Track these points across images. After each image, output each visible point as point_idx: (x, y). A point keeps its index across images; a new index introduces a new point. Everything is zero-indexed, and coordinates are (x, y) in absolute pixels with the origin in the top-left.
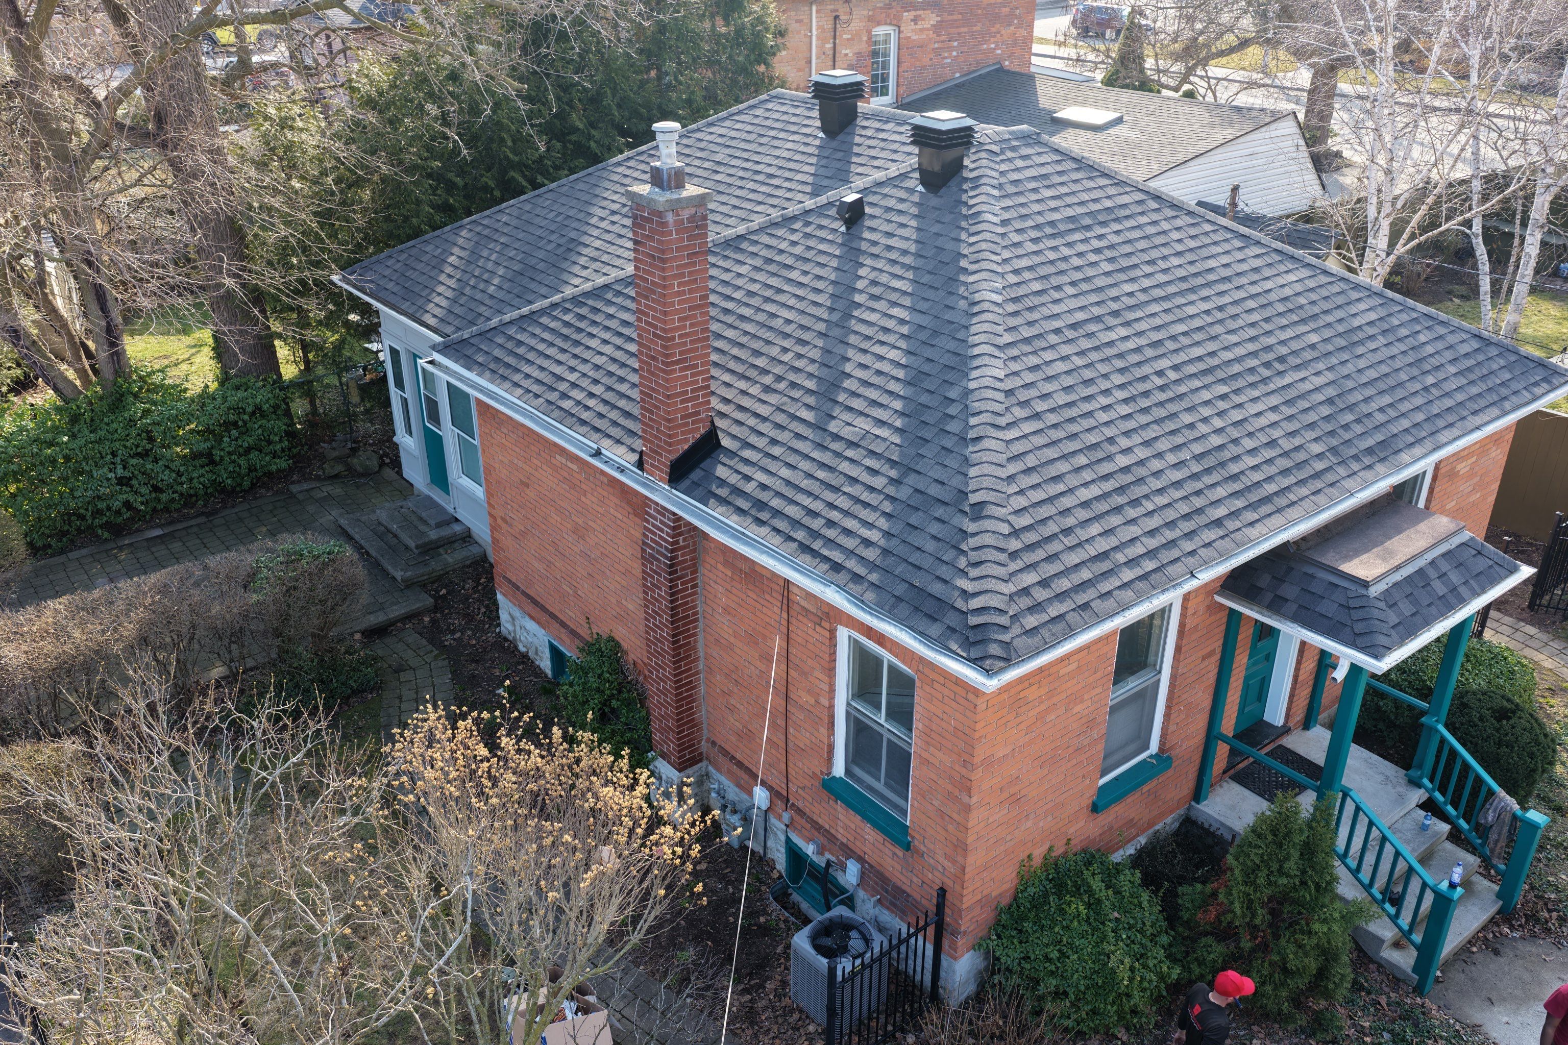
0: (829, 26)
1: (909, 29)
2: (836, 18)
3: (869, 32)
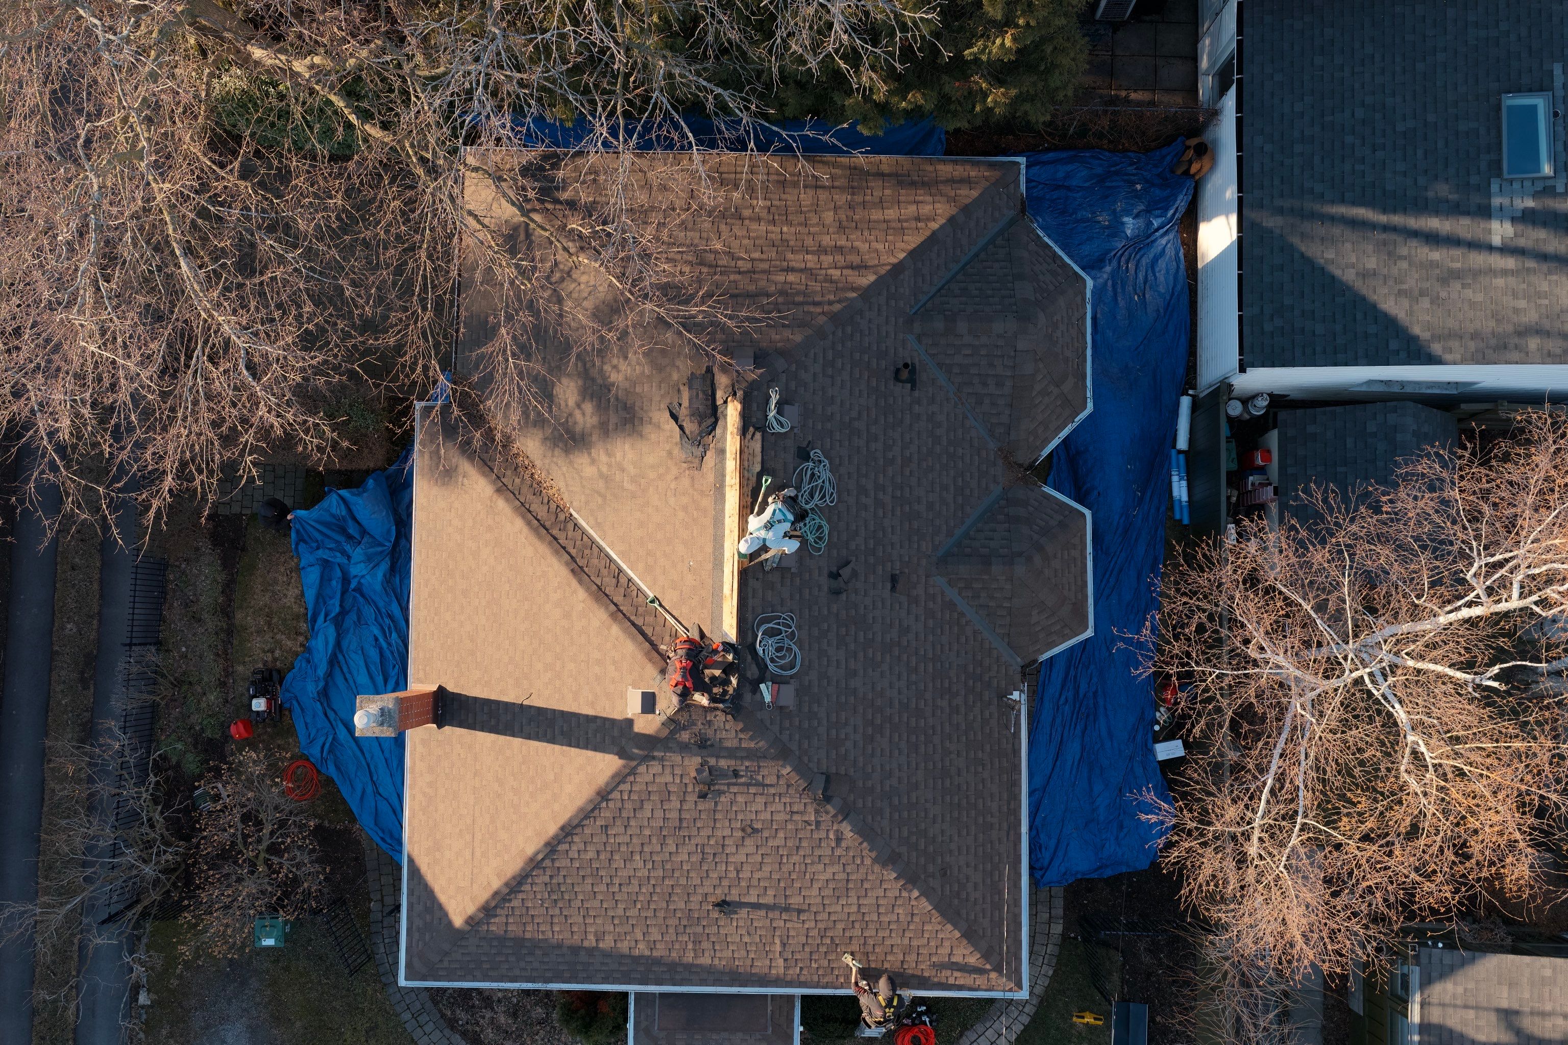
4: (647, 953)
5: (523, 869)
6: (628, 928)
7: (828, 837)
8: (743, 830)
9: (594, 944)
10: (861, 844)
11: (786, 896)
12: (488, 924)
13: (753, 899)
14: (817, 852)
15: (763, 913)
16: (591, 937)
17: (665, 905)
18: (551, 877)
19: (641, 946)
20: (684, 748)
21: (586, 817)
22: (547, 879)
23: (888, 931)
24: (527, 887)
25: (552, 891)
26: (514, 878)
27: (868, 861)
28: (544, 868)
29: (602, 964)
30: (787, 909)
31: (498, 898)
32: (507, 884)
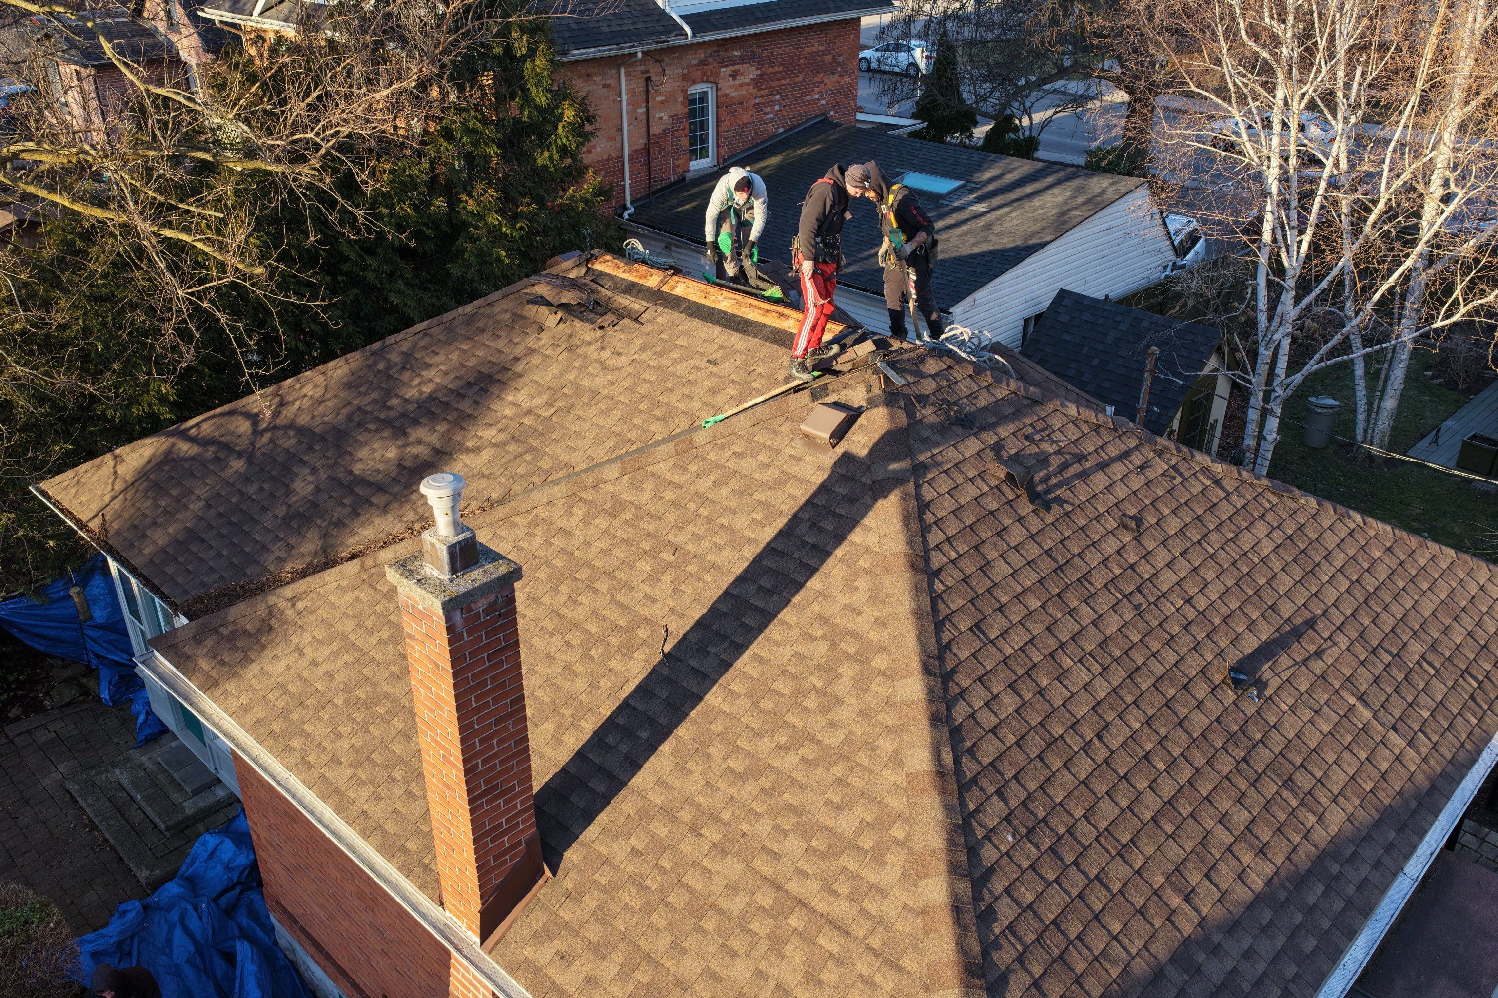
0: (640, 88)
1: (728, 86)
2: (648, 79)
3: (684, 91)
4: (1266, 868)
5: (947, 808)
7: (1206, 487)
8: (1124, 526)
9: (1193, 915)
10: (1239, 473)
14: (1222, 515)
16: (1174, 900)
17: (1183, 736)
18: (999, 793)
19: (1246, 857)
20: (943, 431)
21: (939, 626)
22: (998, 807)
23: (1405, 594)
24: (988, 855)
25: (1032, 831)
26: (951, 842)
28: (974, 780)
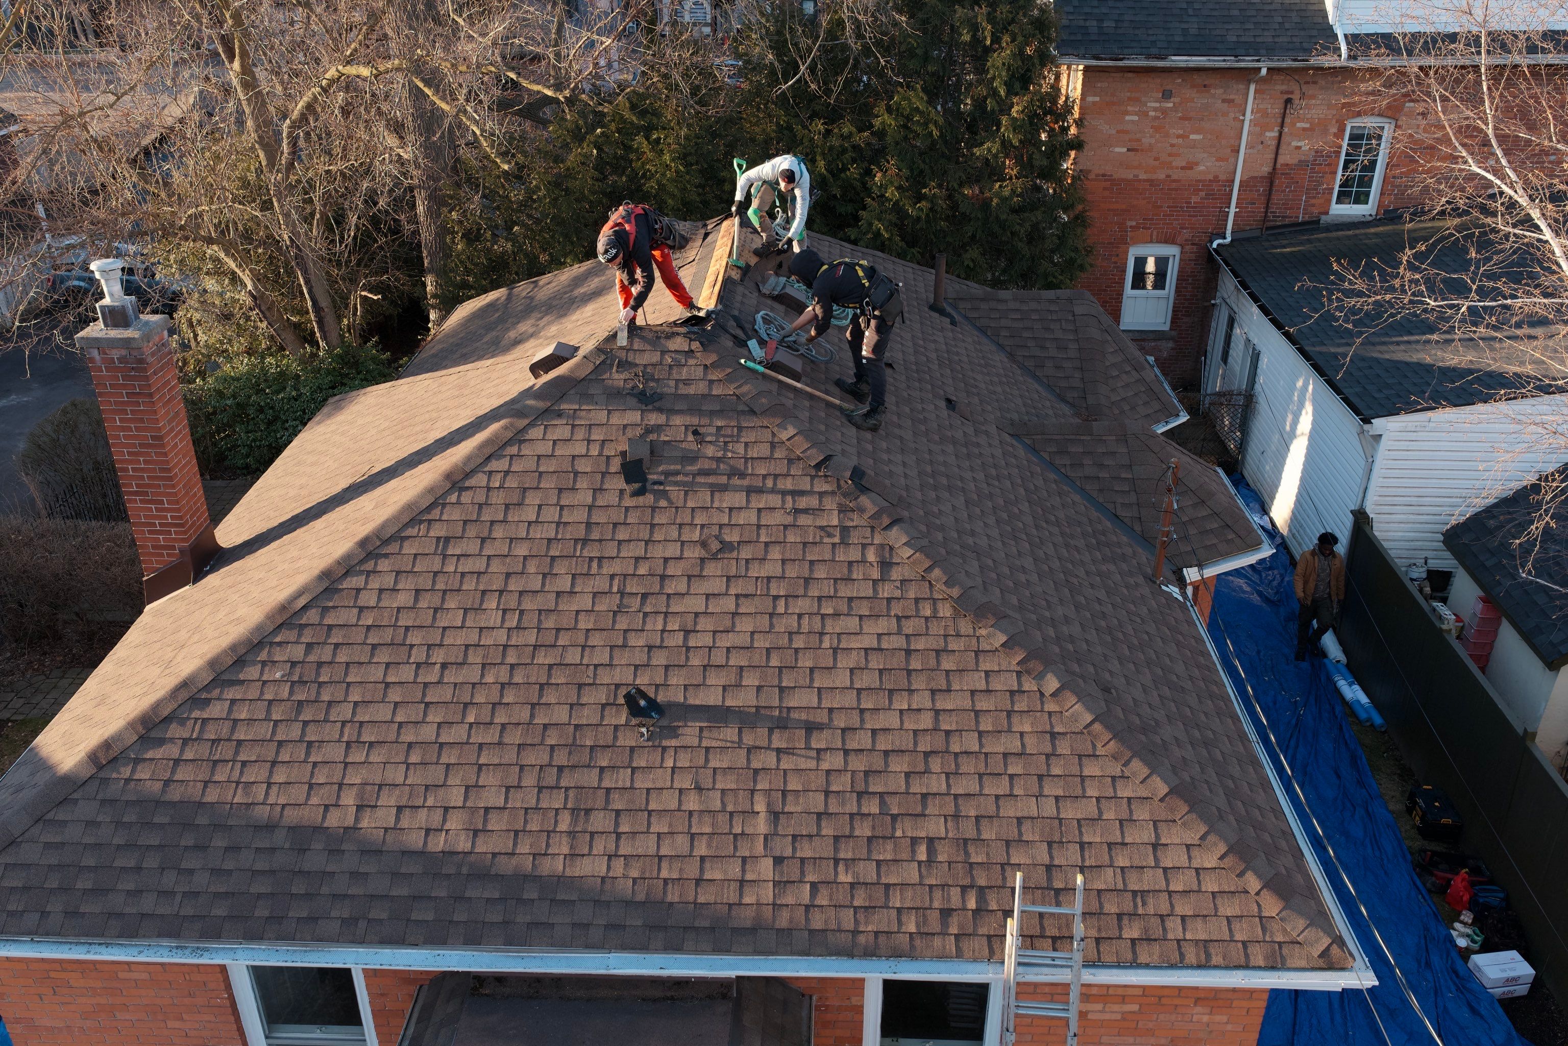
0: (1277, 110)
1: (1413, 125)
3: (1341, 122)
4: (463, 844)
6: (435, 774)
7: (864, 561)
8: (704, 544)
9: (350, 821)
10: (929, 570)
11: (782, 689)
12: (137, 761)
13: (712, 698)
14: (846, 591)
15: (730, 733)
16: (349, 799)
17: (525, 715)
18: (310, 646)
19: (454, 823)
20: (615, 395)
22: (298, 652)
23: (1006, 780)
24: (252, 672)
25: (301, 682)
27: (945, 611)
28: (302, 627)
29: (355, 875)
30: (782, 724)
31: (184, 695)
32: (212, 663)
